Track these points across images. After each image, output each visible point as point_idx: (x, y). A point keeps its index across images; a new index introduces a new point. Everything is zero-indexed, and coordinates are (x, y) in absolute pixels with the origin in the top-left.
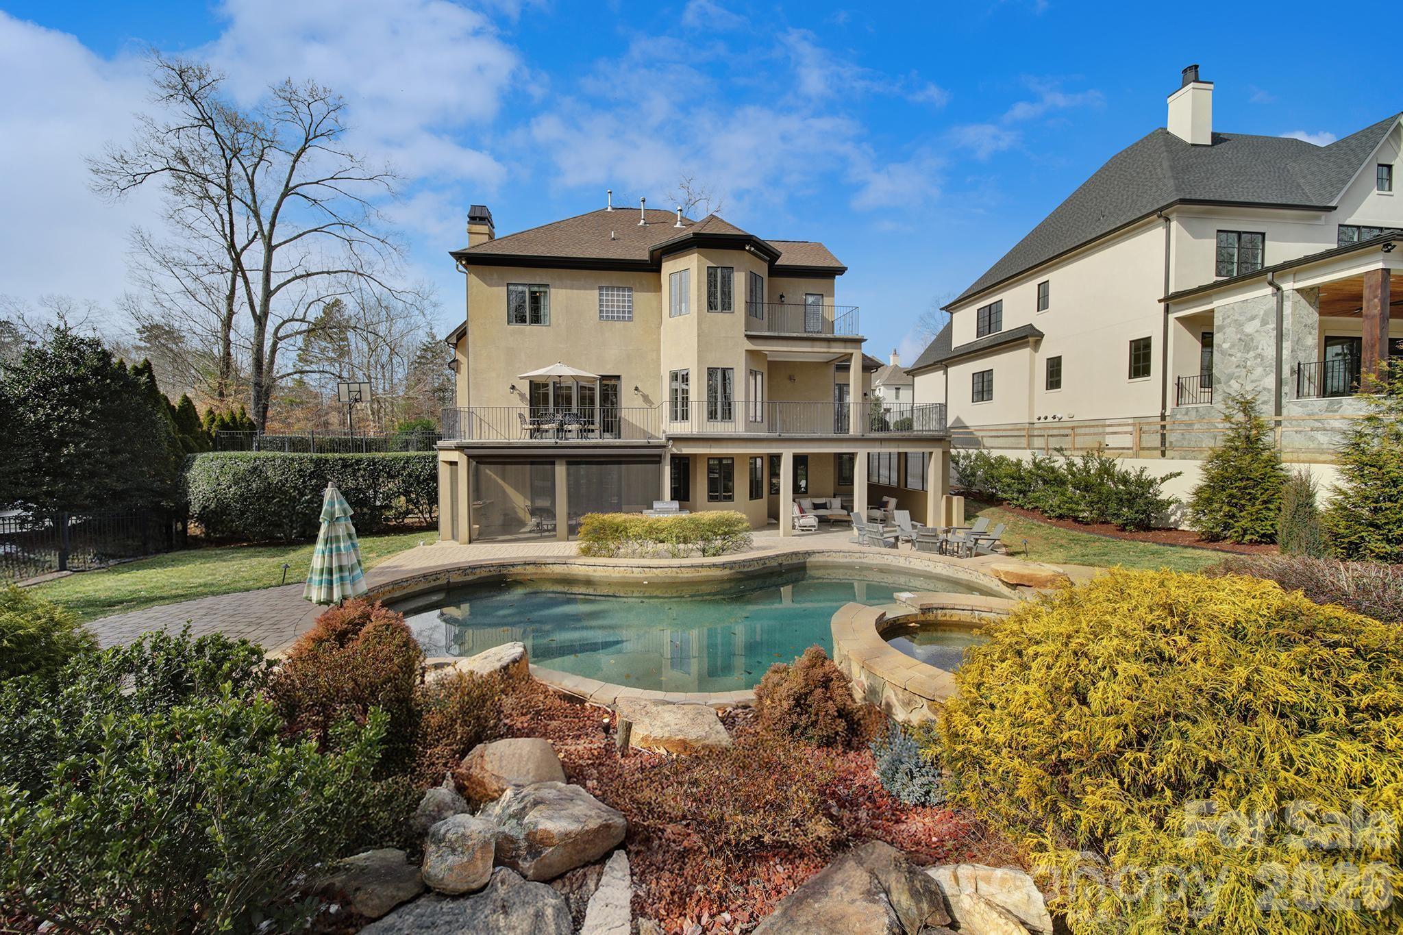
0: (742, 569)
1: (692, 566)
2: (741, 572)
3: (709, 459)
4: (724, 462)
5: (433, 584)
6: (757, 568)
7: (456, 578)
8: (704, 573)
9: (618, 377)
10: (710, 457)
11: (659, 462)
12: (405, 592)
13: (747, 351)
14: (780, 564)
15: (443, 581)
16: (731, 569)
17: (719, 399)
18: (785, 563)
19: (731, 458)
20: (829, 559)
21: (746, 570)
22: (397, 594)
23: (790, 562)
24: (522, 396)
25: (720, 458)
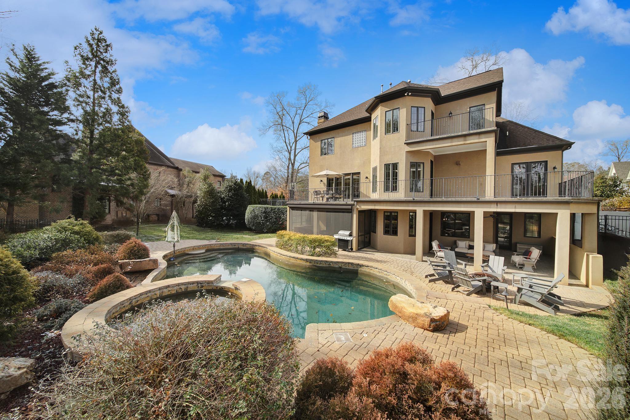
0: (316, 264)
1: (294, 258)
2: (316, 266)
3: (384, 212)
4: (393, 214)
5: (234, 247)
6: (324, 266)
7: (241, 247)
8: (299, 262)
9: (359, 173)
10: (385, 211)
11: (351, 212)
12: (224, 247)
13: (407, 152)
14: (340, 267)
15: (237, 247)
16: (310, 263)
17: (390, 180)
18: (343, 267)
19: (396, 212)
20: (371, 271)
21: (318, 265)
22: (222, 247)
23: (347, 267)
24: (324, 184)
25: (391, 212)
